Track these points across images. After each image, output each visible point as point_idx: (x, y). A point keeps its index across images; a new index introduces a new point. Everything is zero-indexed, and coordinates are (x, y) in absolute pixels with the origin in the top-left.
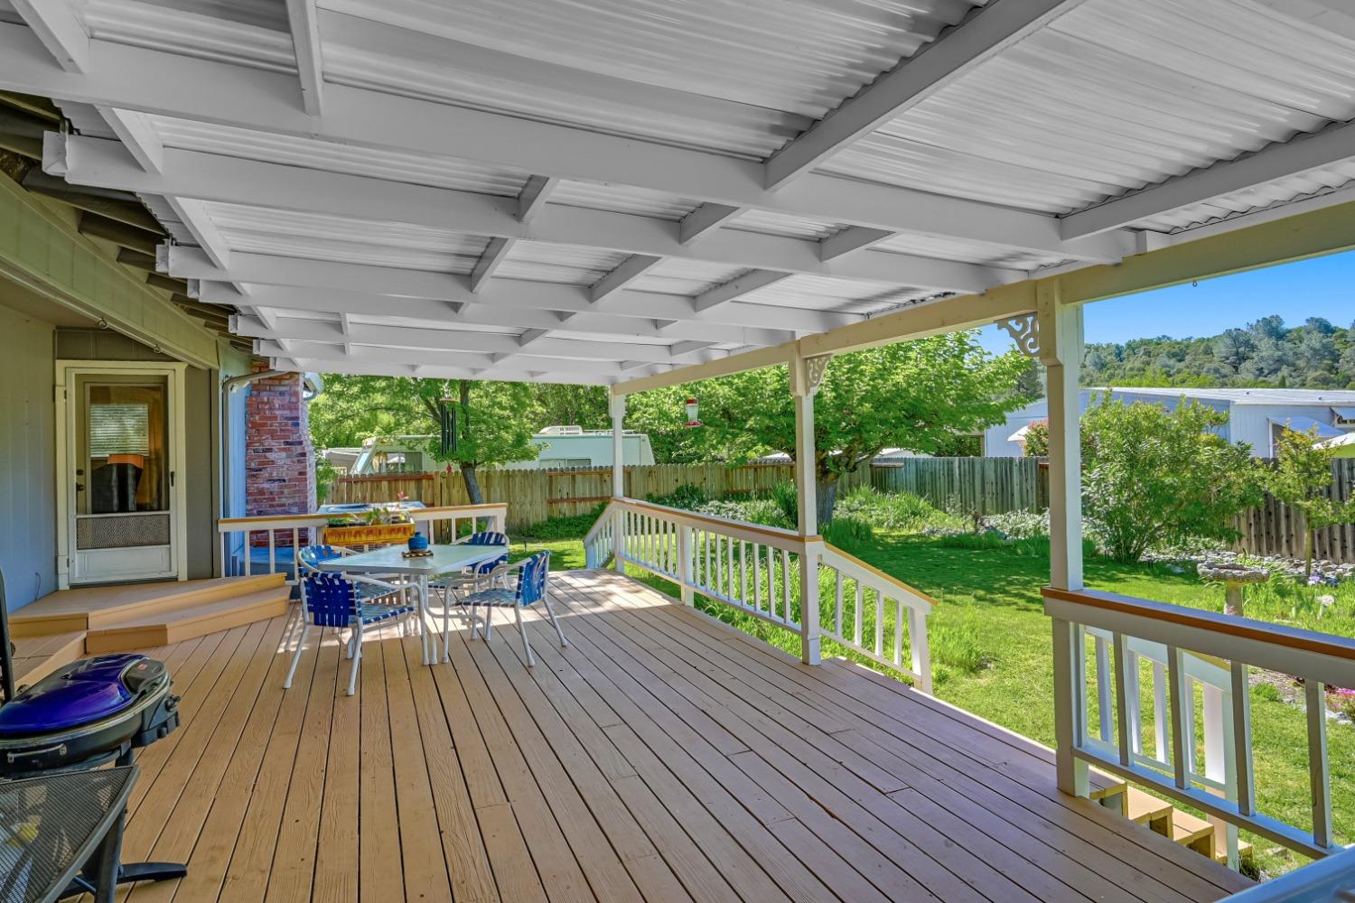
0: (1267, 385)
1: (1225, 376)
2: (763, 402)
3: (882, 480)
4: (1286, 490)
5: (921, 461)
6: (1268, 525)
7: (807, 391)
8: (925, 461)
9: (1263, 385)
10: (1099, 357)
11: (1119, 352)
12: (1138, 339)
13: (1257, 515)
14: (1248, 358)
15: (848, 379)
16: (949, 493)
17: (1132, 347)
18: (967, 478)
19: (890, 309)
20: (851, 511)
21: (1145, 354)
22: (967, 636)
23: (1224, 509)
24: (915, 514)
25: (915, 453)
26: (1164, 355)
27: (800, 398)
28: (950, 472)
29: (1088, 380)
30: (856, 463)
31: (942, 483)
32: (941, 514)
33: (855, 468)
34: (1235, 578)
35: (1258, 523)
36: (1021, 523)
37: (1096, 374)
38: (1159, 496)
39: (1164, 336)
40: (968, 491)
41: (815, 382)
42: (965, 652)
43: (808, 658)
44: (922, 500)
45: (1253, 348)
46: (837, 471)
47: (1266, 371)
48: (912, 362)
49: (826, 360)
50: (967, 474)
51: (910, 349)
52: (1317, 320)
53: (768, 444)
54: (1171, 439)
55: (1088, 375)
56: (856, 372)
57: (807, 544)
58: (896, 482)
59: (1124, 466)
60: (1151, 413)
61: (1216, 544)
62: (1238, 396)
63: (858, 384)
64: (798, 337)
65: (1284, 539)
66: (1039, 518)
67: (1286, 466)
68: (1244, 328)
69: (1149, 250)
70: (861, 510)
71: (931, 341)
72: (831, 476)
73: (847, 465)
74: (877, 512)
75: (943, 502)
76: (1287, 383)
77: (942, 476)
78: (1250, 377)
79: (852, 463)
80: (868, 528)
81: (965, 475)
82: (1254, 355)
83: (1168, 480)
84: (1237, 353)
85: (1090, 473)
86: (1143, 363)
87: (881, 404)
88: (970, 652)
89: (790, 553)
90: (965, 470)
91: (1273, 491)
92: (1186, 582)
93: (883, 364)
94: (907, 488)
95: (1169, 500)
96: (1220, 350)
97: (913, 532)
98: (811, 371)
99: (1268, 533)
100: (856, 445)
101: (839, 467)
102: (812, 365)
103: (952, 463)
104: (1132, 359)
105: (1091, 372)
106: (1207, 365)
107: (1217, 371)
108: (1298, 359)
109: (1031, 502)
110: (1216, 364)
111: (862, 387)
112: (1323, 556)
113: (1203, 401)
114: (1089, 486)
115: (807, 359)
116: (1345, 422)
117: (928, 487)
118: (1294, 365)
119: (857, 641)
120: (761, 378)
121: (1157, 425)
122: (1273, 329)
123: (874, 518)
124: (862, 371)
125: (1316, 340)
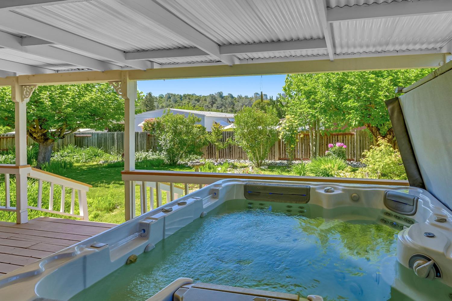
0: (219, 111)
1: (209, 108)
2: (3, 104)
3: (80, 142)
4: (213, 140)
5: (100, 134)
6: (210, 150)
7: (22, 100)
8: (102, 134)
9: (218, 111)
10: (175, 98)
11: (181, 97)
12: (187, 94)
13: (208, 148)
14: (215, 103)
15: (60, 97)
16: (112, 146)
17: (185, 96)
18: (120, 140)
19: (68, 70)
20: (63, 157)
21: (188, 99)
22: (109, 198)
23: (199, 147)
24: (95, 156)
25: (96, 130)
26: (194, 100)
27: (18, 103)
28: (113, 138)
29: (171, 106)
30: (64, 135)
31: (109, 142)
32: (108, 155)
33: (64, 137)
34: (197, 165)
35: (208, 150)
36: (141, 155)
37: (174, 104)
38: (182, 143)
39: (194, 94)
40: (120, 145)
41: (27, 96)
42: (107, 204)
43: (20, 221)
44: (100, 150)
45: (216, 100)
46: (53, 138)
47: (219, 107)
48: (93, 93)
49: (33, 87)
50: (120, 138)
51: (94, 87)
52: (230, 94)
53: (8, 125)
54: (187, 126)
55: (171, 104)
56: (64, 94)
57: (20, 169)
58: (87, 143)
59: (172, 134)
60: (181, 117)
61: (198, 157)
62: (207, 114)
63: (65, 99)
64: (17, 75)
65: (214, 154)
66: (147, 153)
67: (213, 134)
68: (214, 94)
69: (154, 68)
70: (68, 156)
71: (103, 85)
72: (50, 141)
73: (59, 135)
74: (77, 156)
75: (109, 150)
76: (223, 111)
77: (109, 140)
78: (215, 109)
79: (62, 135)
80: (71, 164)
81: (119, 139)
82: (216, 102)
83: (185, 138)
84: (212, 101)
85: (162, 137)
86: (188, 102)
87: (77, 109)
88: (110, 204)
89: (10, 175)
90: (119, 137)
91: (210, 140)
92: (189, 169)
93: (80, 92)
94: (93, 145)
95: (185, 145)
96: (208, 100)
97: (95, 163)
98: (25, 91)
99: (210, 153)
100: (64, 127)
101: (54, 137)
102: (25, 88)
103: (114, 134)
104: (185, 100)
105: (173, 103)
106: (205, 104)
107: (207, 106)
108: (226, 104)
109: (144, 148)
110: (207, 104)
111: (67, 101)
112: (222, 158)
113: (195, 114)
114: (161, 141)
115: (22, 86)
116: (230, 122)
117: (103, 144)
118: (225, 106)
119: (50, 208)
120: (2, 92)
121: (183, 121)
122: (220, 95)
123: (75, 159)
124: (68, 94)
125: (230, 100)
